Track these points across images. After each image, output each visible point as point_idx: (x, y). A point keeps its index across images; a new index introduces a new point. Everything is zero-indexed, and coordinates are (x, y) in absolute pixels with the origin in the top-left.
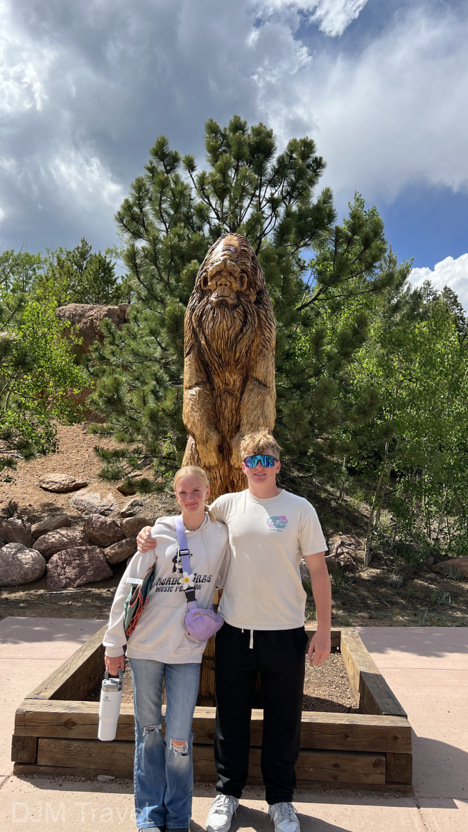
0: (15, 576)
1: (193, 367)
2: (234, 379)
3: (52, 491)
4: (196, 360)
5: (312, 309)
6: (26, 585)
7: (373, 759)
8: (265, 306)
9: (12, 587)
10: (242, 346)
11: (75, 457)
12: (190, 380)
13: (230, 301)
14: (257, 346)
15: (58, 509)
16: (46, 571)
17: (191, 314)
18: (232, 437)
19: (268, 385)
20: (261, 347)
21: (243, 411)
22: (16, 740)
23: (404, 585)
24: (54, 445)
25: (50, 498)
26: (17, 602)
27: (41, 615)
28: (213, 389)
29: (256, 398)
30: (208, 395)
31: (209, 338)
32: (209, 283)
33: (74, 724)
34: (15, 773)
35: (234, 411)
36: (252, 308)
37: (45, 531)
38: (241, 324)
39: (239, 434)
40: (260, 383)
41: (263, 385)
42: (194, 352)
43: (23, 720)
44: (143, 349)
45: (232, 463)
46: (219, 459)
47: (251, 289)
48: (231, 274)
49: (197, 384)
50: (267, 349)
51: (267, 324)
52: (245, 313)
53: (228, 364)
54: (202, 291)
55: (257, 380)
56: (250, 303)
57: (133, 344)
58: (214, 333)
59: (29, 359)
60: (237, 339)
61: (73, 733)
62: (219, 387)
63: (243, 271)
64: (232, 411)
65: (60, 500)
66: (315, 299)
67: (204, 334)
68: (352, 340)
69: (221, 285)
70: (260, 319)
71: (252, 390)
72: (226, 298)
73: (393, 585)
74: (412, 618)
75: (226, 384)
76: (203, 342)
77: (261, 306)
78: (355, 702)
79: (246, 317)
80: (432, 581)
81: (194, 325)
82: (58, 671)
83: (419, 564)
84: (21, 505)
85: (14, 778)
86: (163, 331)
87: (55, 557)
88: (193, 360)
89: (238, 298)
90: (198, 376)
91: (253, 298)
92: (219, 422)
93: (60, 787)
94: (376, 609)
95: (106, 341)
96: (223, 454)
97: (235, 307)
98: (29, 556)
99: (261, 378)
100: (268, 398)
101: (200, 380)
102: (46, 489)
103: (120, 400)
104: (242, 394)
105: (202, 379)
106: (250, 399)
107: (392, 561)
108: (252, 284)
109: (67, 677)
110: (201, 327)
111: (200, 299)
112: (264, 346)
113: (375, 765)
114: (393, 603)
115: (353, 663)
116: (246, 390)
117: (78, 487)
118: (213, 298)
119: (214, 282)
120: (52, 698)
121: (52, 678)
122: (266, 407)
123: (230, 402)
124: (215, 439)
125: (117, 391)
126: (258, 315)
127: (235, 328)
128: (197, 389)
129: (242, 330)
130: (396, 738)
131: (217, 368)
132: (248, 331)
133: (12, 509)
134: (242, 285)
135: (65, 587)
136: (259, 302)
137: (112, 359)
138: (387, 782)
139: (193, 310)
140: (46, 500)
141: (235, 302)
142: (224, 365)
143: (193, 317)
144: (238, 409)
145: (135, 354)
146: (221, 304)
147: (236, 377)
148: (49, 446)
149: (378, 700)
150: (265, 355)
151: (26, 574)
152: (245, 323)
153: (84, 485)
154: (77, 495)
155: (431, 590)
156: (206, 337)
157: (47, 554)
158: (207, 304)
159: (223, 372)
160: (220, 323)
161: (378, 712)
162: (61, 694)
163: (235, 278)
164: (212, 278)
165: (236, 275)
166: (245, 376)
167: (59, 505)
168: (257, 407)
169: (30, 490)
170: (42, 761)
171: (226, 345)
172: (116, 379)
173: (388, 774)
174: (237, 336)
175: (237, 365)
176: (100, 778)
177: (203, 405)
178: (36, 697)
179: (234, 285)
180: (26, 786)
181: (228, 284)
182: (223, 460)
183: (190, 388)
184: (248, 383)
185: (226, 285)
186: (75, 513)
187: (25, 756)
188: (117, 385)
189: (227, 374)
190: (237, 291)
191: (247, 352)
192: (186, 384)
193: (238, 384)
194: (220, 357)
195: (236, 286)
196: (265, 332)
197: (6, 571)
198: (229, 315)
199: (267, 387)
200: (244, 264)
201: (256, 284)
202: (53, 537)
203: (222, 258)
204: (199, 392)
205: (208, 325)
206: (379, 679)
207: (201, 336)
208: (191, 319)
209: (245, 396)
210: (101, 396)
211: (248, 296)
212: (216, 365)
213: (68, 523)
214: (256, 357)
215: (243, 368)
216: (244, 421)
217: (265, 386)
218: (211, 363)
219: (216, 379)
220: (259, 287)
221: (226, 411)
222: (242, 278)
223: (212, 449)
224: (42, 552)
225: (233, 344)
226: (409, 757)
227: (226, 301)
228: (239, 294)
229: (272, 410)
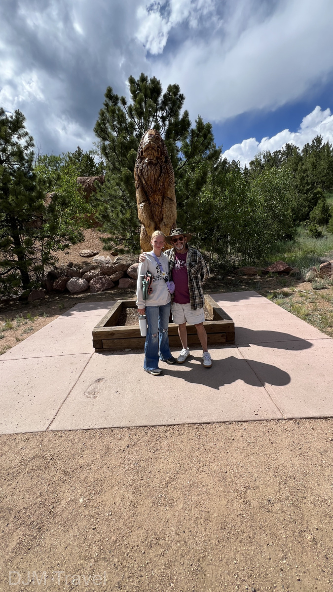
0: (78, 289)
1: (141, 194)
2: (158, 198)
3: (85, 257)
4: (141, 191)
5: (183, 169)
6: (82, 292)
7: (222, 334)
8: (169, 163)
9: (77, 293)
10: (161, 183)
11: (91, 243)
12: (140, 200)
13: (154, 161)
14: (167, 182)
15: (89, 263)
16: (89, 286)
17: (137, 169)
18: (160, 224)
21: (164, 212)
22: (94, 341)
23: (223, 279)
24: (83, 238)
25: (85, 259)
26: (80, 298)
27: (91, 302)
28: (150, 203)
29: (168, 206)
30: (148, 206)
31: (146, 180)
32: (144, 154)
33: (114, 334)
34: (96, 352)
35: (159, 212)
36: (163, 165)
37: (86, 272)
39: (162, 222)
40: (170, 199)
41: (171, 200)
42: (140, 187)
43: (95, 334)
44: (113, 193)
47: (162, 155)
48: (153, 148)
49: (143, 202)
51: (171, 172)
52: (161, 167)
53: (155, 191)
54: (141, 158)
55: (168, 198)
56: (163, 162)
57: (109, 192)
58: (148, 177)
59: (67, 201)
60: (158, 180)
61: (114, 337)
62: (152, 202)
63: (158, 147)
65: (89, 260)
66: (184, 165)
67: (144, 178)
68: (201, 182)
69: (149, 154)
70: (167, 169)
71: (166, 202)
72: (152, 161)
73: (219, 279)
74: (227, 290)
75: (155, 201)
76: (144, 182)
77: (167, 164)
78: (212, 317)
79: (161, 169)
80: (233, 277)
81: (139, 174)
82: (104, 318)
83: (228, 271)
84: (74, 263)
85: (96, 353)
86: (122, 183)
87: (92, 281)
89: (158, 160)
90: (143, 198)
91: (164, 160)
92: (154, 218)
93: (113, 354)
94: (214, 288)
95: (97, 191)
97: (156, 164)
98: (81, 281)
99: (170, 197)
100: (173, 205)
101: (144, 200)
102: (82, 256)
103: (108, 215)
104: (162, 205)
106: (166, 206)
107: (218, 271)
108: (163, 153)
109: (108, 319)
110: (142, 175)
111: (141, 162)
112: (170, 182)
113: (222, 336)
114: (219, 286)
115: (210, 305)
116: (164, 202)
117: (95, 254)
118: (146, 161)
119: (146, 153)
120: (104, 326)
121: (102, 320)
122: (173, 209)
123: (157, 209)
124: (152, 225)
125: (106, 212)
126: (167, 167)
127: (157, 174)
128: (143, 204)
129: (160, 175)
130: (229, 327)
131: (151, 193)
132: (163, 175)
133: (71, 265)
134: (158, 154)
135: (98, 291)
136: (166, 161)
137: (101, 199)
138: (226, 341)
139: (138, 167)
140: (83, 260)
141: (156, 162)
142: (154, 192)
144: (161, 211)
145: (111, 195)
146: (150, 163)
148: (81, 239)
149: (221, 316)
150: (170, 186)
151: (82, 288)
152: (161, 172)
153: (97, 254)
154: (96, 257)
155: (233, 280)
157: (88, 280)
158: (143, 164)
159: (154, 195)
160: (150, 172)
161: (222, 319)
162: (107, 325)
163: (155, 150)
164: (145, 151)
165: (155, 149)
166: (163, 196)
167: (89, 262)
168: (169, 209)
169: (77, 257)
170: (104, 347)
171: (154, 182)
172: (105, 206)
173: (226, 339)
174: (158, 178)
175: (159, 192)
176: (126, 350)
177: (146, 211)
178: (98, 326)
179: (155, 154)
180: (101, 355)
181: (152, 153)
183: (140, 203)
184: (165, 199)
186: (96, 264)
187: (98, 346)
188: (106, 209)
191: (163, 185)
192: (138, 202)
193: (160, 200)
194: (152, 188)
195: (156, 154)
196: (170, 176)
197: (74, 288)
198: (154, 168)
200: (158, 143)
201: (164, 153)
202: (90, 273)
203: (148, 141)
204: (144, 205)
205: (145, 174)
206: (220, 309)
207: (143, 179)
208: (137, 172)
209: (164, 205)
210: (100, 214)
211: (161, 159)
213: (94, 268)
214: (167, 187)
215: (162, 193)
216: (165, 216)
217: (172, 200)
218: (148, 191)
219: (151, 199)
221: (156, 212)
222: (158, 150)
223: (152, 229)
224: (86, 279)
225: (157, 182)
226: (234, 333)
228: (157, 158)
229: (175, 211)
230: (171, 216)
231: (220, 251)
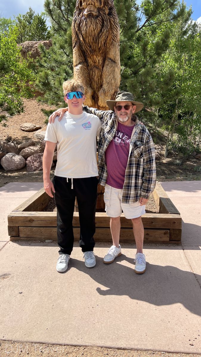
0: (13, 167)
1: (77, 54)
2: (98, 59)
3: (26, 131)
4: (79, 50)
5: (142, 31)
6: (18, 170)
7: (164, 231)
8: (114, 16)
9: (12, 171)
10: (102, 40)
11: (35, 116)
12: (76, 61)
13: (94, 13)
14: (110, 40)
15: (30, 139)
16: (26, 164)
17: (74, 24)
18: (98, 91)
19: (116, 62)
20: (112, 40)
21: (104, 76)
22: (10, 228)
23: (182, 164)
24: (23, 109)
25: (25, 134)
26: (14, 177)
27: (25, 182)
28: (88, 66)
29: (110, 69)
30: (86, 69)
31: (84, 36)
32: (83, 4)
33: (33, 221)
34: (11, 240)
35: (99, 77)
36: (106, 17)
37: (24, 148)
38: (101, 27)
39: (102, 89)
40: (112, 60)
41: (114, 61)
42: (77, 45)
43: (11, 220)
44: (59, 59)
45: (99, 104)
46: (92, 103)
47: (106, 6)
49: (80, 63)
50: (115, 41)
51: (115, 27)
52: (103, 20)
53: (95, 51)
54: (80, 9)
55: (110, 59)
56: (105, 14)
57: (55, 56)
58: (87, 33)
60: (99, 36)
61: (33, 224)
62: (91, 65)
64: (98, 77)
65: (30, 135)
66: (144, 26)
67: (81, 34)
69: (89, 4)
70: (111, 24)
71: (108, 65)
72: (92, 12)
73: (177, 165)
74: (185, 178)
75: (95, 62)
76: (81, 39)
77: (111, 16)
78: (157, 210)
79: (103, 23)
80: (195, 162)
81: (76, 29)
82: (27, 201)
83: (189, 155)
84: (13, 137)
85: (11, 242)
86: (66, 46)
87: (29, 159)
88: (77, 50)
89: (99, 12)
90: (80, 59)
91: (107, 11)
92: (92, 84)
93: (30, 245)
94: (169, 174)
95: (42, 56)
96: (95, 100)
97: (97, 17)
98: (17, 158)
99: (112, 58)
100: (116, 69)
101: (81, 61)
102: (23, 130)
103: (49, 83)
104: (103, 67)
105: (82, 60)
106: (107, 69)
107: (177, 155)
108: (106, 3)
109: (31, 203)
110: (80, 30)
111: (79, 14)
112: (113, 40)
113: (165, 234)
114: (176, 172)
115: (157, 194)
116: (105, 65)
117: (37, 129)
118: (85, 13)
119: (85, 3)
120: (24, 211)
121: (24, 204)
122: (115, 74)
123: (97, 73)
124: (90, 92)
125: (47, 79)
126: (110, 22)
127: (97, 29)
128: (80, 66)
129: (101, 30)
130: (174, 223)
131: (89, 53)
132: (105, 31)
133: (9, 139)
134: (100, 3)
135: (35, 171)
136: (110, 14)
137: (45, 65)
138: (170, 240)
139: (75, 21)
140: (24, 135)
141: (97, 14)
142: (93, 51)
143: (76, 25)
144: (101, 76)
145: (56, 61)
146: (90, 15)
147: (100, 58)
148: (20, 110)
149: (167, 208)
150: (114, 45)
151: (17, 166)
152: (103, 26)
153: (40, 128)
154: (37, 132)
155: (194, 166)
156: (83, 36)
157: (26, 157)
158: (82, 16)
159: (93, 55)
160: (89, 27)
161: (167, 213)
162: (27, 210)
166: (104, 57)
167: (30, 137)
168: (111, 73)
169: (17, 131)
170: (21, 235)
171: (93, 40)
172: (46, 73)
173: (170, 237)
174: (99, 34)
175: (100, 51)
176: (46, 241)
177: (83, 74)
178: (17, 210)
179: (96, 4)
180: (15, 245)
181: (93, 3)
182: (95, 103)
183: (76, 66)
184: (106, 61)
185: (92, 4)
186: (37, 140)
187: (14, 234)
188: (47, 75)
189: (95, 57)
190: (98, 8)
191: (105, 43)
192: (74, 64)
193: (101, 62)
194: (91, 47)
196: (114, 31)
197: (9, 165)
198: (94, 22)
199: (116, 63)
201: (108, 3)
202: (27, 150)
204: (81, 67)
205: (84, 28)
206: (168, 200)
207: (80, 36)
209: (105, 68)
210: (40, 82)
211: (104, 10)
212: (89, 52)
213: (33, 144)
214: (110, 46)
215: (103, 53)
216: (104, 82)
217: (114, 62)
218: (86, 50)
219: (90, 61)
220: (110, 5)
221: (95, 77)
223: (89, 97)
224: (24, 156)
225: (97, 39)
226: (180, 230)
227: (92, 13)
228: (99, 9)
229: (118, 75)
230: (113, 81)
231: (180, 131)
